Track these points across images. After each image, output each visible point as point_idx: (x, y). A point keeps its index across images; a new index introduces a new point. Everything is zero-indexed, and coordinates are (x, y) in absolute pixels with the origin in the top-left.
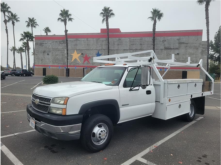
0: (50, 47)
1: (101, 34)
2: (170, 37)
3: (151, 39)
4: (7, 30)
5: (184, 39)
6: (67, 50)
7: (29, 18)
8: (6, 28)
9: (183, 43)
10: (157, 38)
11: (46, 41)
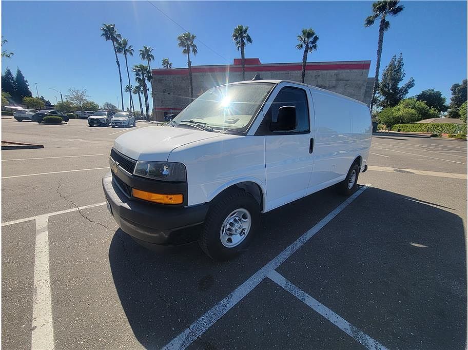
0: (171, 85)
1: (234, 66)
2: (326, 71)
3: (300, 73)
4: (118, 62)
5: (344, 73)
6: (192, 89)
7: (145, 47)
8: (117, 59)
9: (342, 80)
10: (308, 72)
11: (166, 76)
